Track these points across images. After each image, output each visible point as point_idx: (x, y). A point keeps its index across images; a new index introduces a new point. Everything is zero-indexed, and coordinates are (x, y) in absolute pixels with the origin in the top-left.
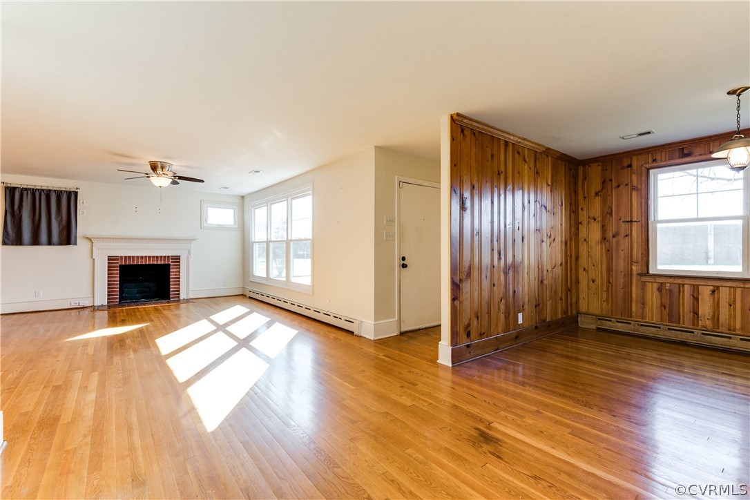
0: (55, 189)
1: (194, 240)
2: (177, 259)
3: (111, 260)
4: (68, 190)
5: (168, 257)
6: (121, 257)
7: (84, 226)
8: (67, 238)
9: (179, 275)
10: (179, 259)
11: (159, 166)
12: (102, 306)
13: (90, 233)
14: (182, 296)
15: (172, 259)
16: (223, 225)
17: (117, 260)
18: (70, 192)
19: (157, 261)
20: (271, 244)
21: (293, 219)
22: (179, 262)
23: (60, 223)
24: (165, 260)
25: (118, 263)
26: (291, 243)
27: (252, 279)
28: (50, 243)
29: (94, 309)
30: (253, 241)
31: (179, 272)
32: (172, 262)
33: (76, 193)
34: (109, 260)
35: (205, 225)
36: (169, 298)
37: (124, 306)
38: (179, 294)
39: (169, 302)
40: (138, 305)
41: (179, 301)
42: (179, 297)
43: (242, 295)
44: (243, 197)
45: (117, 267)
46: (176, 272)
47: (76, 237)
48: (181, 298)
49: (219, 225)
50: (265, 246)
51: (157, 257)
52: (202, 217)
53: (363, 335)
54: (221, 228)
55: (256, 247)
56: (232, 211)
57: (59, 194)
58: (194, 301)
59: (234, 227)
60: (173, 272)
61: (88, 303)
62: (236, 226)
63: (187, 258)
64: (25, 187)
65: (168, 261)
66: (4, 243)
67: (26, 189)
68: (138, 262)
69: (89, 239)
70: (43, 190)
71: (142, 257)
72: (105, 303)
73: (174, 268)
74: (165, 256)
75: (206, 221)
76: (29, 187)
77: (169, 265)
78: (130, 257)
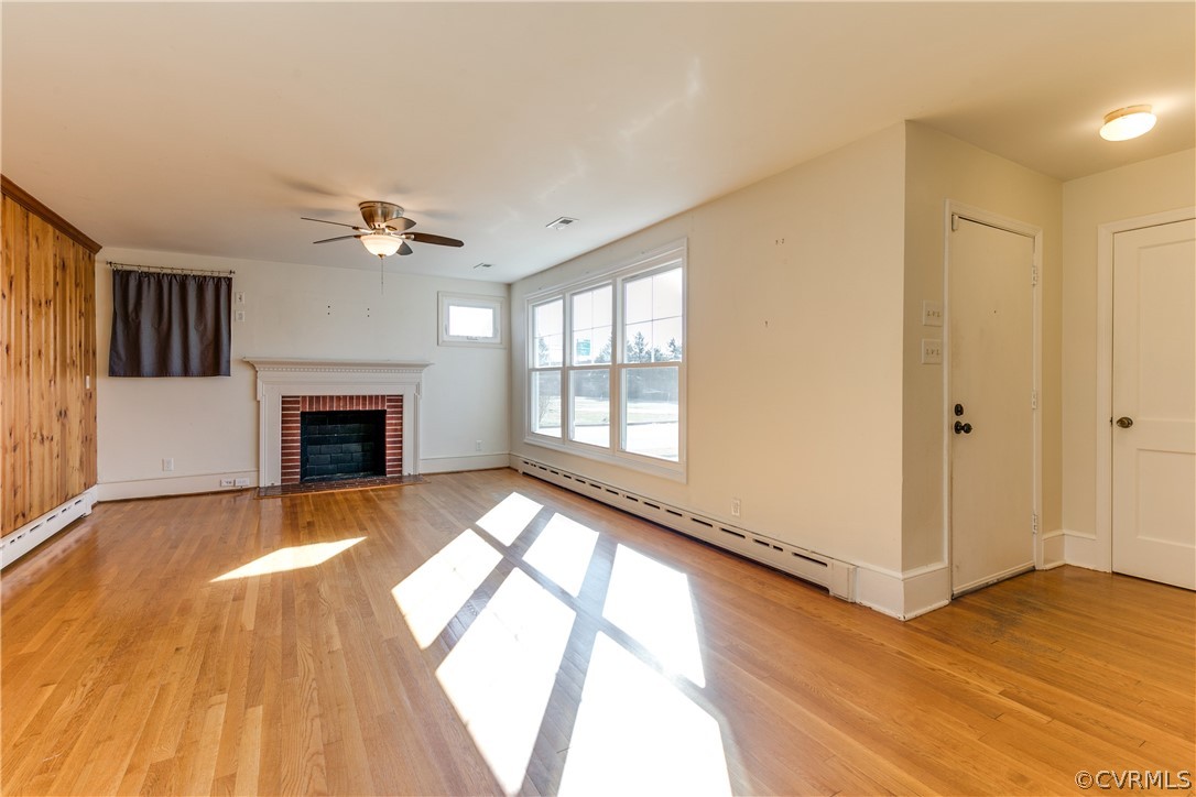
0: (195, 273)
1: (427, 365)
2: (398, 401)
3: (287, 402)
4: (216, 274)
5: (383, 397)
6: (304, 397)
7: (243, 342)
8: (215, 364)
9: (401, 430)
10: (401, 401)
11: (380, 212)
12: (273, 487)
13: (251, 355)
14: (407, 470)
15: (389, 401)
16: (476, 339)
17: (298, 402)
18: (219, 279)
19: (364, 405)
20: (572, 372)
21: (628, 321)
22: (401, 407)
23: (202, 336)
24: (377, 403)
25: (298, 409)
26: (624, 371)
27: (528, 439)
28: (186, 372)
29: (259, 493)
30: (531, 366)
31: (401, 424)
32: (388, 407)
33: (230, 280)
34: (283, 402)
35: (446, 338)
36: (384, 473)
37: (309, 489)
38: (401, 466)
39: (384, 483)
40: (332, 487)
41: (400, 479)
42: (401, 472)
43: (509, 468)
44: (509, 286)
45: (297, 415)
46: (396, 424)
47: (229, 362)
48: (405, 473)
49: (467, 337)
50: (559, 376)
51: (364, 397)
52: (440, 323)
53: (858, 601)
54: (471, 342)
55: (536, 378)
56: (489, 312)
57: (201, 281)
58: (427, 479)
59: (493, 341)
60: (391, 424)
61: (248, 482)
62: (498, 340)
63: (416, 398)
64: (146, 270)
65: (383, 405)
66: (113, 373)
67: (148, 275)
68: (331, 406)
69: (251, 365)
70: (175, 276)
71: (338, 398)
72: (278, 483)
73: (392, 418)
74: (377, 397)
75: (447, 330)
76: (152, 270)
77: (384, 412)
78: (318, 397)
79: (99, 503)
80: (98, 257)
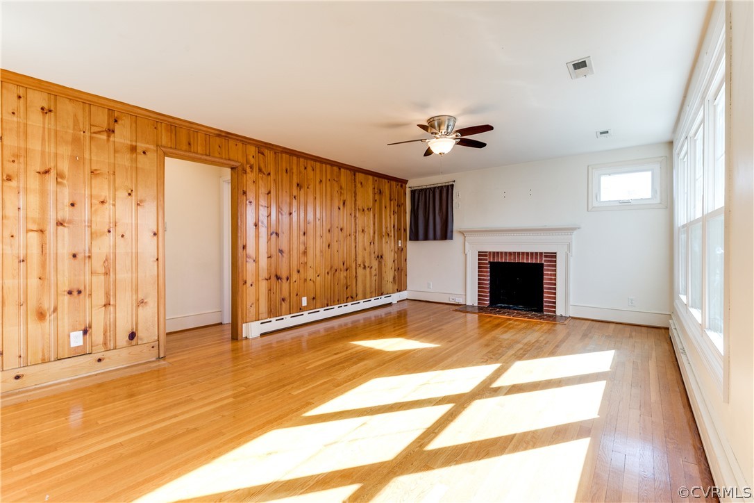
0: (439, 185)
1: (574, 229)
2: (552, 256)
3: (481, 255)
4: (446, 184)
5: (541, 254)
6: (490, 253)
7: (462, 217)
8: (445, 233)
9: (555, 279)
10: (555, 257)
12: (473, 306)
13: (464, 227)
14: (560, 311)
15: (546, 256)
16: (629, 201)
17: (486, 256)
18: (448, 186)
19: (527, 259)
22: (555, 261)
23: (441, 219)
24: (536, 258)
25: (486, 260)
28: (435, 239)
29: (462, 309)
31: (555, 275)
32: (545, 261)
33: (452, 186)
34: (479, 255)
35: (596, 204)
36: (540, 309)
37: (490, 312)
38: (555, 307)
41: (553, 317)
42: (555, 312)
43: (667, 329)
44: (671, 143)
45: (486, 264)
46: (551, 275)
47: (452, 232)
48: (558, 313)
51: (527, 254)
52: (590, 190)
54: (624, 205)
56: (650, 174)
57: (441, 188)
59: (651, 202)
60: (548, 275)
61: (460, 301)
62: (658, 200)
63: (567, 255)
64: (421, 188)
65: (541, 259)
66: (410, 240)
67: (422, 190)
68: (506, 259)
69: (462, 233)
70: (431, 188)
71: (510, 253)
72: (476, 304)
73: (548, 270)
74: (536, 253)
75: (597, 196)
76: (424, 187)
77: (542, 265)
78: (498, 253)
79: (407, 299)
80: (408, 185)
